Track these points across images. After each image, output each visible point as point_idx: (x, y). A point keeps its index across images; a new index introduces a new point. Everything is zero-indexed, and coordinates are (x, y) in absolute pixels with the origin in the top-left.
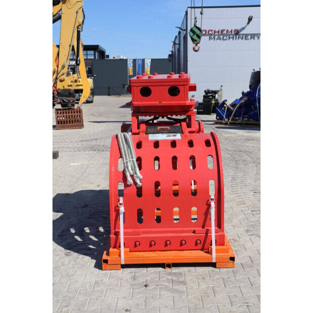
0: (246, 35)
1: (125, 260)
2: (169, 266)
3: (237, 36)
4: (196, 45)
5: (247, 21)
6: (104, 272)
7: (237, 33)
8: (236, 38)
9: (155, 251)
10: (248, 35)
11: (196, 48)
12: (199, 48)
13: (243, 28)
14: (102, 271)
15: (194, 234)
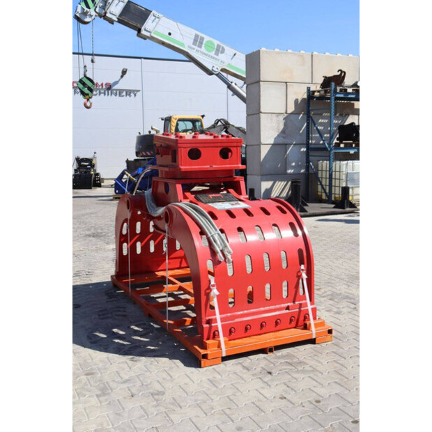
0: (121, 91)
1: (226, 351)
2: (271, 350)
3: (110, 92)
4: (88, 100)
5: (121, 74)
6: (205, 369)
7: (109, 87)
8: (108, 94)
9: (249, 336)
10: (124, 90)
11: (88, 104)
12: (91, 104)
13: (116, 83)
14: (202, 369)
15: (287, 311)
